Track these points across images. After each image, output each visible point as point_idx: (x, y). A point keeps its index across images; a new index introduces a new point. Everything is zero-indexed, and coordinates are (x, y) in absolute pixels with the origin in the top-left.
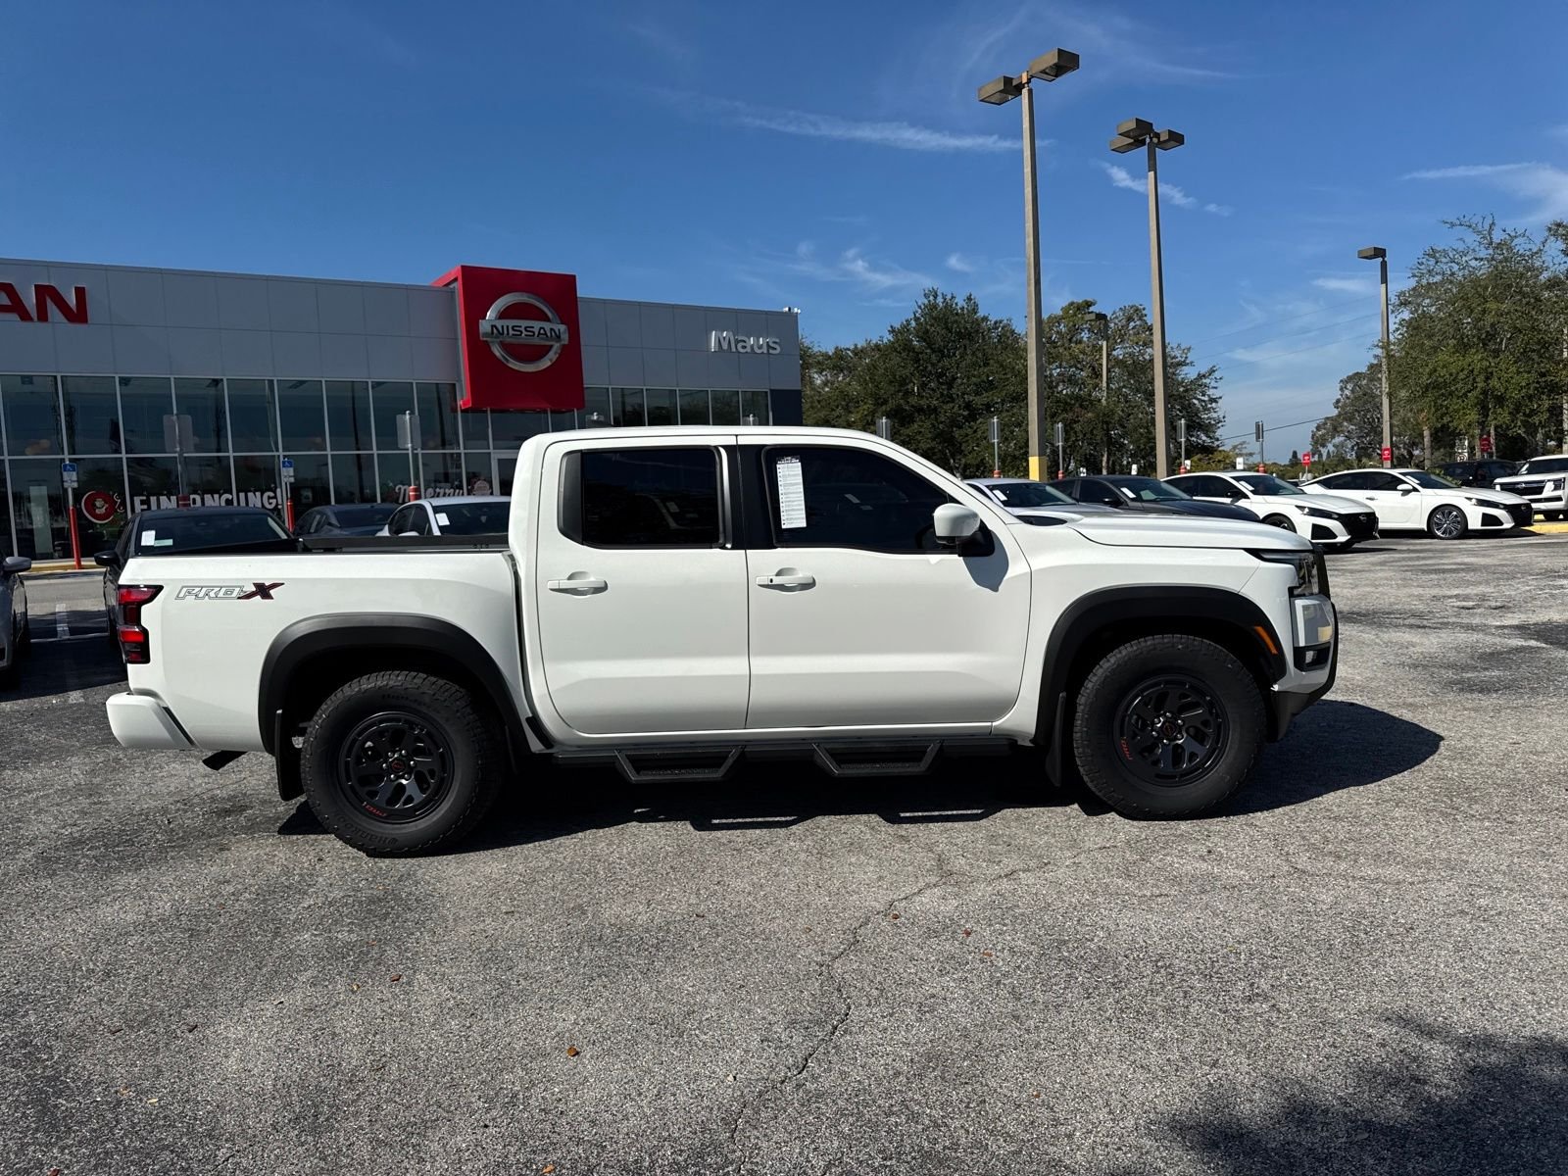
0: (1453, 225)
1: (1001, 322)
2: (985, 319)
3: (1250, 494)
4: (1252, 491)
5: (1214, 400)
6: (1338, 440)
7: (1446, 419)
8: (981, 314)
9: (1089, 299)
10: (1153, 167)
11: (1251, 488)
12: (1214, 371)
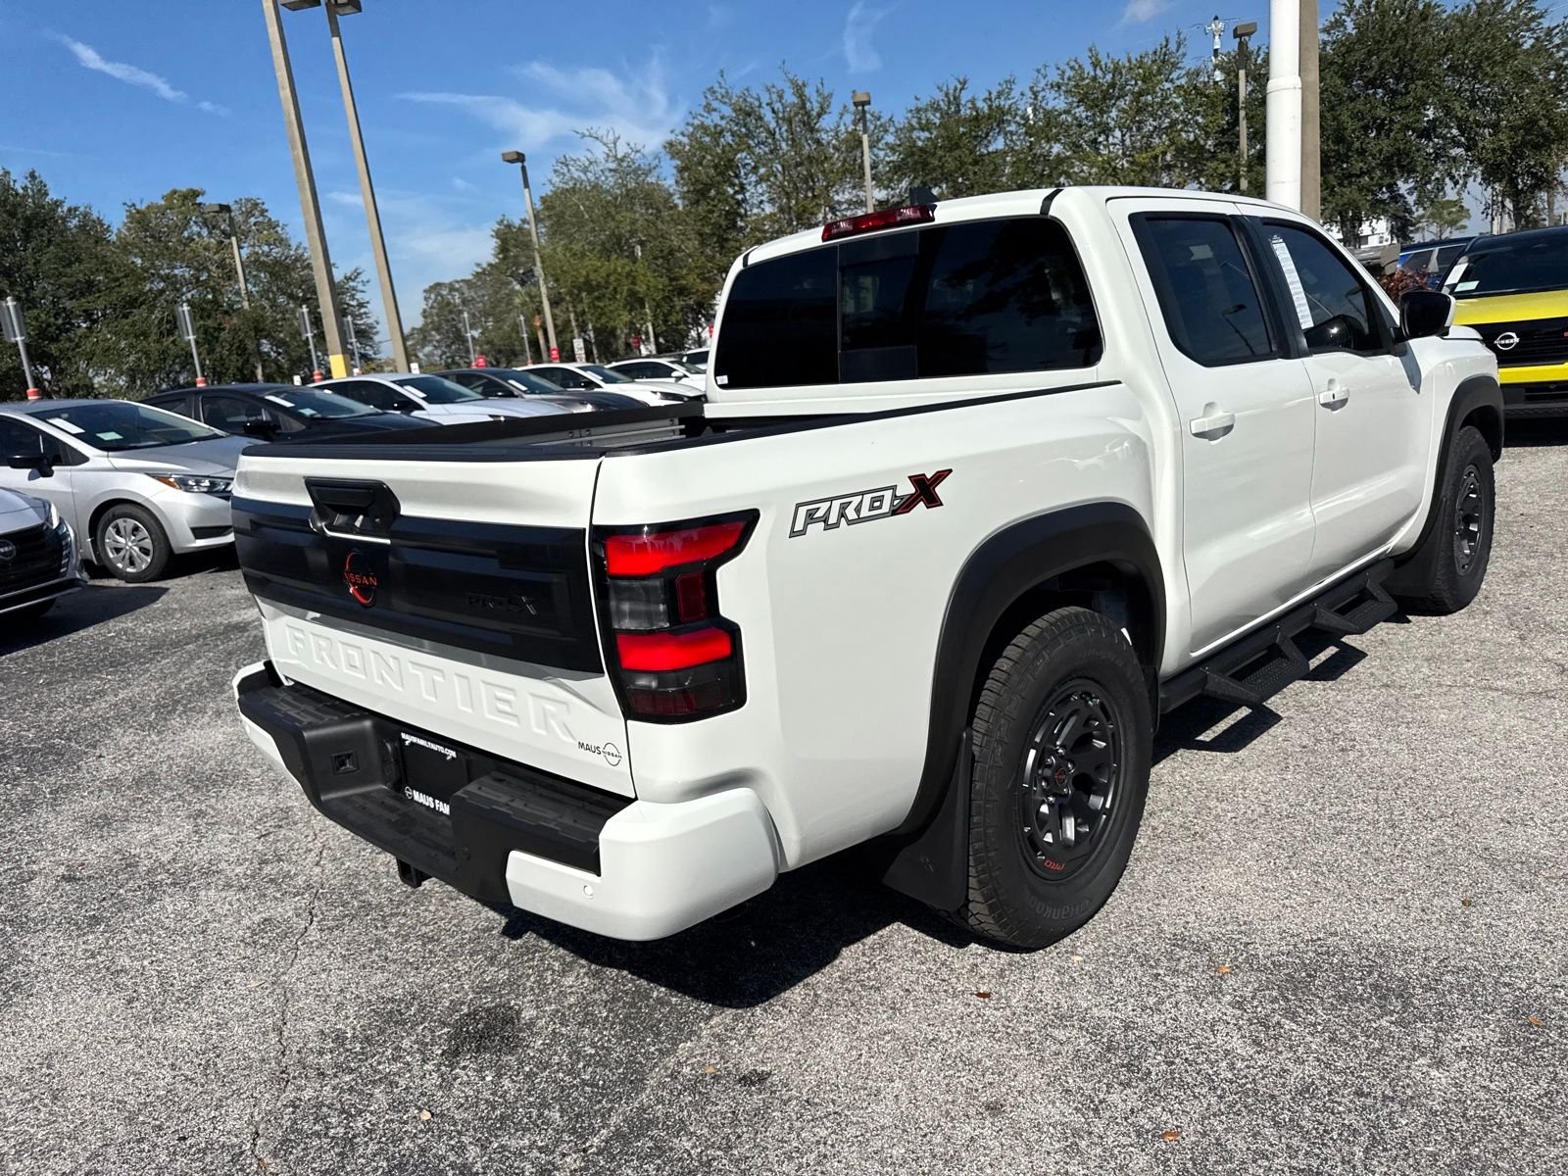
0: (584, 136)
1: (76, 209)
2: (57, 204)
3: (423, 404)
4: (423, 399)
5: (361, 305)
6: (428, 349)
7: (603, 321)
8: (53, 196)
9: (195, 188)
10: (336, 32)
11: (423, 395)
12: (359, 274)
